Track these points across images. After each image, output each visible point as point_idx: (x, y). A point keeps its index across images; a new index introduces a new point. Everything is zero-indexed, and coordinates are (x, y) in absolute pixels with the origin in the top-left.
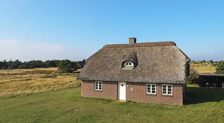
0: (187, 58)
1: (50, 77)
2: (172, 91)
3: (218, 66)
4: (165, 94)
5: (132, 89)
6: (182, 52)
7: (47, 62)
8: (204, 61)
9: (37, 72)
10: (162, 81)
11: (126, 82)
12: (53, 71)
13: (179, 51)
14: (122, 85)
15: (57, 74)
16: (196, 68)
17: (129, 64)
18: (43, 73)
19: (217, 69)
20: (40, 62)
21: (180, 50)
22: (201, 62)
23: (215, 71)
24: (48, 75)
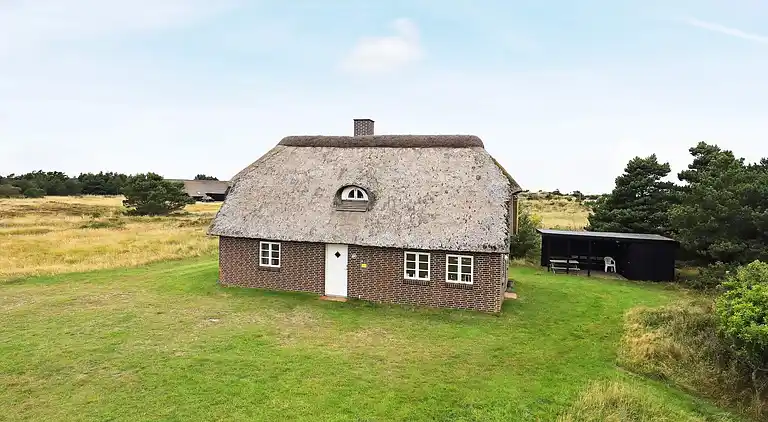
0: (513, 183)
1: (102, 225)
2: (472, 274)
3: (594, 210)
4: (455, 282)
5: (364, 266)
6: (501, 168)
7: (82, 177)
8: (557, 193)
9: (58, 210)
10: (446, 246)
11: (350, 245)
12: (106, 209)
13: (493, 165)
14: (338, 255)
15: (122, 216)
16: (533, 215)
17: (356, 194)
18: (77, 214)
19: (590, 218)
20: (59, 176)
21: (494, 160)
22: (548, 197)
23: (587, 223)
24: (97, 220)
